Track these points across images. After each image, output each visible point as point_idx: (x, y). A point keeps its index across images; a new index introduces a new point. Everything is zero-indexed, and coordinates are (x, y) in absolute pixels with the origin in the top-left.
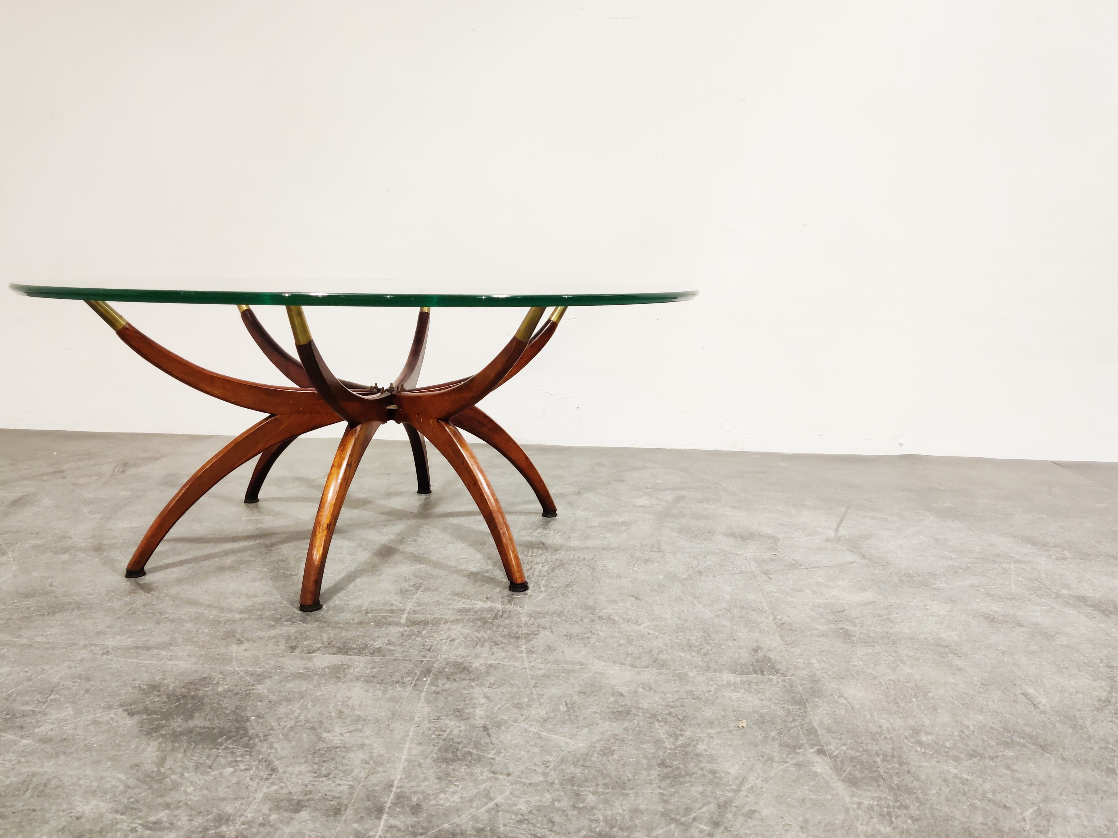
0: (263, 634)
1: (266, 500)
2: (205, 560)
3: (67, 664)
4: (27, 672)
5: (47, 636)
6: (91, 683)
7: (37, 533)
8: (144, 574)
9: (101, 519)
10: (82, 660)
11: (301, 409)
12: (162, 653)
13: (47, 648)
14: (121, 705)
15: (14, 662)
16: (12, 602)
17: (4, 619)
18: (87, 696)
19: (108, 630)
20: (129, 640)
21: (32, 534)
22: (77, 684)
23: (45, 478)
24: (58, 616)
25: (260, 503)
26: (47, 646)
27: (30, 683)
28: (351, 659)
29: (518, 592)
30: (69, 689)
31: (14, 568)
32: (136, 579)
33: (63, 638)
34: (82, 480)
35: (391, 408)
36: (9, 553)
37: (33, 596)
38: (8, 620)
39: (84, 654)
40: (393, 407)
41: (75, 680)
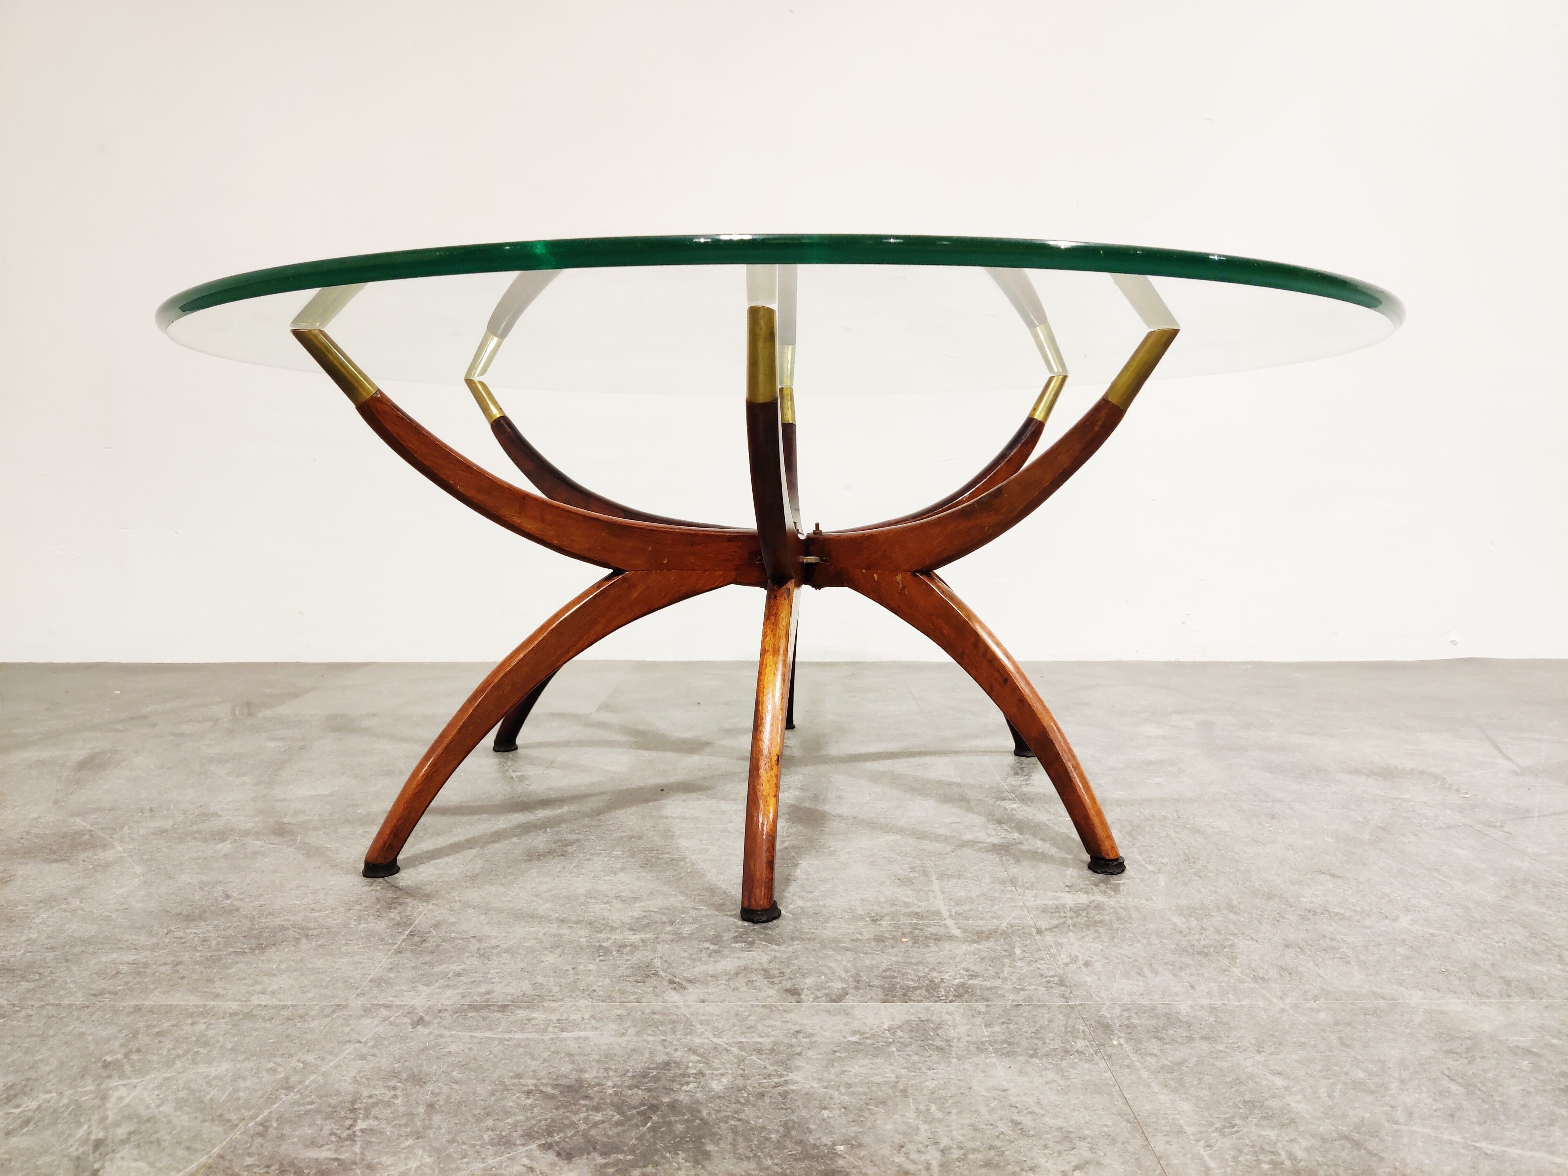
0: (711, 968)
1: (528, 746)
2: (494, 842)
3: (350, 1048)
4: (273, 1071)
5: (273, 993)
6: (430, 1087)
7: (151, 810)
8: (398, 870)
9: (256, 784)
10: (378, 1040)
11: (665, 562)
12: (535, 1015)
13: (289, 1019)
14: (529, 1136)
15: (233, 1050)
16: (166, 931)
17: (166, 964)
18: (437, 1119)
19: (392, 975)
20: (449, 992)
21: (142, 812)
22: (399, 1092)
23: (119, 727)
24: (273, 953)
25: (519, 751)
26: (285, 1013)
27: (293, 1096)
28: (928, 1009)
29: (1112, 874)
30: (388, 1104)
31: (138, 869)
32: (386, 878)
33: (310, 995)
34: (186, 728)
35: (809, 561)
36: (115, 844)
37: (201, 917)
38: (177, 965)
39: (370, 1027)
40: (811, 559)
41: (391, 1084)
